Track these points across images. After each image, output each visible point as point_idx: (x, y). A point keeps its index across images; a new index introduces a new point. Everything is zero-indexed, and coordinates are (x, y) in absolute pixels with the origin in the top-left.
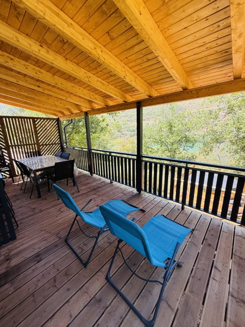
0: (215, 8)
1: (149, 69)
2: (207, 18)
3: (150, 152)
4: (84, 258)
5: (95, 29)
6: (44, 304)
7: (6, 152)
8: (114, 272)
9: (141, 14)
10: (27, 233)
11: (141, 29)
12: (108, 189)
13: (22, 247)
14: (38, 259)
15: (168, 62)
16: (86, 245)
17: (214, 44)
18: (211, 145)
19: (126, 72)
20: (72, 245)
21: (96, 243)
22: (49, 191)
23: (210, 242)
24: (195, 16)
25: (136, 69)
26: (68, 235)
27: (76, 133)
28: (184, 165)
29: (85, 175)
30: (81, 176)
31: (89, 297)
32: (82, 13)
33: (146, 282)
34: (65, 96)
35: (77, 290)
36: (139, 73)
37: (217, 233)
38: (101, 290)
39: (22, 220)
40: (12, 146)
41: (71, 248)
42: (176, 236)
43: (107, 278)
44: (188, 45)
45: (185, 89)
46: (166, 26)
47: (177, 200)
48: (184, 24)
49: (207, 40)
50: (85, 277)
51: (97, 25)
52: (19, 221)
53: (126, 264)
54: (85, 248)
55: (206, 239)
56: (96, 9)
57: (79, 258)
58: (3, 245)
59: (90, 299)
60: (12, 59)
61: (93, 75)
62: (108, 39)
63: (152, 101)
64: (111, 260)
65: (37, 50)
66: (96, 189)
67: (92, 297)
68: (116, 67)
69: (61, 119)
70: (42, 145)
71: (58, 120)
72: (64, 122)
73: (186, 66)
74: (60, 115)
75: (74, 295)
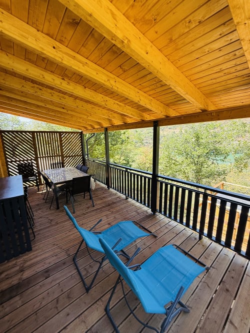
0: (228, 40)
1: (164, 93)
2: (220, 49)
3: (174, 164)
4: (88, 281)
5: (108, 65)
6: (44, 325)
7: (35, 162)
8: (114, 304)
9: (147, 53)
10: (41, 245)
11: (148, 66)
12: (123, 206)
13: (35, 260)
14: (46, 275)
15: (181, 89)
16: (92, 267)
17: (233, 70)
18: (245, 161)
19: (141, 97)
20: (78, 266)
21: (99, 268)
22: (67, 203)
23: (228, 286)
24: (206, 49)
25: (151, 93)
26: (76, 253)
27: (97, 145)
28: (203, 190)
29: (102, 188)
30: (99, 189)
31: (85, 328)
32: (95, 54)
33: (143, 326)
34: (86, 115)
35: (76, 317)
36: (154, 96)
37: (240, 276)
38: (98, 323)
39: (39, 230)
40: (40, 158)
41: (77, 268)
42: (185, 276)
43: (106, 310)
44: (203, 72)
45: (204, 111)
46: (177, 58)
47: (194, 228)
48: (195, 56)
49: (224, 67)
50: (85, 303)
51: (110, 62)
52: (36, 231)
53: (125, 299)
54: (90, 270)
55: (224, 282)
56: (107, 50)
57: (83, 280)
58: (21, 255)
59: (87, 330)
60: (40, 89)
61: (110, 99)
62: (121, 71)
63: (169, 121)
64: (112, 290)
65: (59, 83)
66: (110, 205)
67: (89, 328)
68: (129, 94)
69: (84, 133)
70: (66, 156)
71: (81, 133)
72: (87, 135)
73: (203, 89)
74: (83, 129)
75: (72, 322)
